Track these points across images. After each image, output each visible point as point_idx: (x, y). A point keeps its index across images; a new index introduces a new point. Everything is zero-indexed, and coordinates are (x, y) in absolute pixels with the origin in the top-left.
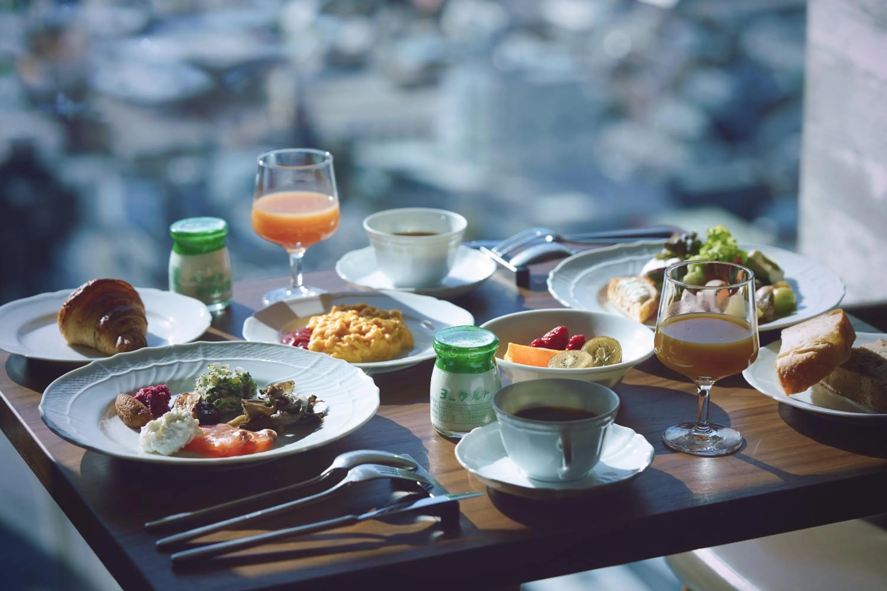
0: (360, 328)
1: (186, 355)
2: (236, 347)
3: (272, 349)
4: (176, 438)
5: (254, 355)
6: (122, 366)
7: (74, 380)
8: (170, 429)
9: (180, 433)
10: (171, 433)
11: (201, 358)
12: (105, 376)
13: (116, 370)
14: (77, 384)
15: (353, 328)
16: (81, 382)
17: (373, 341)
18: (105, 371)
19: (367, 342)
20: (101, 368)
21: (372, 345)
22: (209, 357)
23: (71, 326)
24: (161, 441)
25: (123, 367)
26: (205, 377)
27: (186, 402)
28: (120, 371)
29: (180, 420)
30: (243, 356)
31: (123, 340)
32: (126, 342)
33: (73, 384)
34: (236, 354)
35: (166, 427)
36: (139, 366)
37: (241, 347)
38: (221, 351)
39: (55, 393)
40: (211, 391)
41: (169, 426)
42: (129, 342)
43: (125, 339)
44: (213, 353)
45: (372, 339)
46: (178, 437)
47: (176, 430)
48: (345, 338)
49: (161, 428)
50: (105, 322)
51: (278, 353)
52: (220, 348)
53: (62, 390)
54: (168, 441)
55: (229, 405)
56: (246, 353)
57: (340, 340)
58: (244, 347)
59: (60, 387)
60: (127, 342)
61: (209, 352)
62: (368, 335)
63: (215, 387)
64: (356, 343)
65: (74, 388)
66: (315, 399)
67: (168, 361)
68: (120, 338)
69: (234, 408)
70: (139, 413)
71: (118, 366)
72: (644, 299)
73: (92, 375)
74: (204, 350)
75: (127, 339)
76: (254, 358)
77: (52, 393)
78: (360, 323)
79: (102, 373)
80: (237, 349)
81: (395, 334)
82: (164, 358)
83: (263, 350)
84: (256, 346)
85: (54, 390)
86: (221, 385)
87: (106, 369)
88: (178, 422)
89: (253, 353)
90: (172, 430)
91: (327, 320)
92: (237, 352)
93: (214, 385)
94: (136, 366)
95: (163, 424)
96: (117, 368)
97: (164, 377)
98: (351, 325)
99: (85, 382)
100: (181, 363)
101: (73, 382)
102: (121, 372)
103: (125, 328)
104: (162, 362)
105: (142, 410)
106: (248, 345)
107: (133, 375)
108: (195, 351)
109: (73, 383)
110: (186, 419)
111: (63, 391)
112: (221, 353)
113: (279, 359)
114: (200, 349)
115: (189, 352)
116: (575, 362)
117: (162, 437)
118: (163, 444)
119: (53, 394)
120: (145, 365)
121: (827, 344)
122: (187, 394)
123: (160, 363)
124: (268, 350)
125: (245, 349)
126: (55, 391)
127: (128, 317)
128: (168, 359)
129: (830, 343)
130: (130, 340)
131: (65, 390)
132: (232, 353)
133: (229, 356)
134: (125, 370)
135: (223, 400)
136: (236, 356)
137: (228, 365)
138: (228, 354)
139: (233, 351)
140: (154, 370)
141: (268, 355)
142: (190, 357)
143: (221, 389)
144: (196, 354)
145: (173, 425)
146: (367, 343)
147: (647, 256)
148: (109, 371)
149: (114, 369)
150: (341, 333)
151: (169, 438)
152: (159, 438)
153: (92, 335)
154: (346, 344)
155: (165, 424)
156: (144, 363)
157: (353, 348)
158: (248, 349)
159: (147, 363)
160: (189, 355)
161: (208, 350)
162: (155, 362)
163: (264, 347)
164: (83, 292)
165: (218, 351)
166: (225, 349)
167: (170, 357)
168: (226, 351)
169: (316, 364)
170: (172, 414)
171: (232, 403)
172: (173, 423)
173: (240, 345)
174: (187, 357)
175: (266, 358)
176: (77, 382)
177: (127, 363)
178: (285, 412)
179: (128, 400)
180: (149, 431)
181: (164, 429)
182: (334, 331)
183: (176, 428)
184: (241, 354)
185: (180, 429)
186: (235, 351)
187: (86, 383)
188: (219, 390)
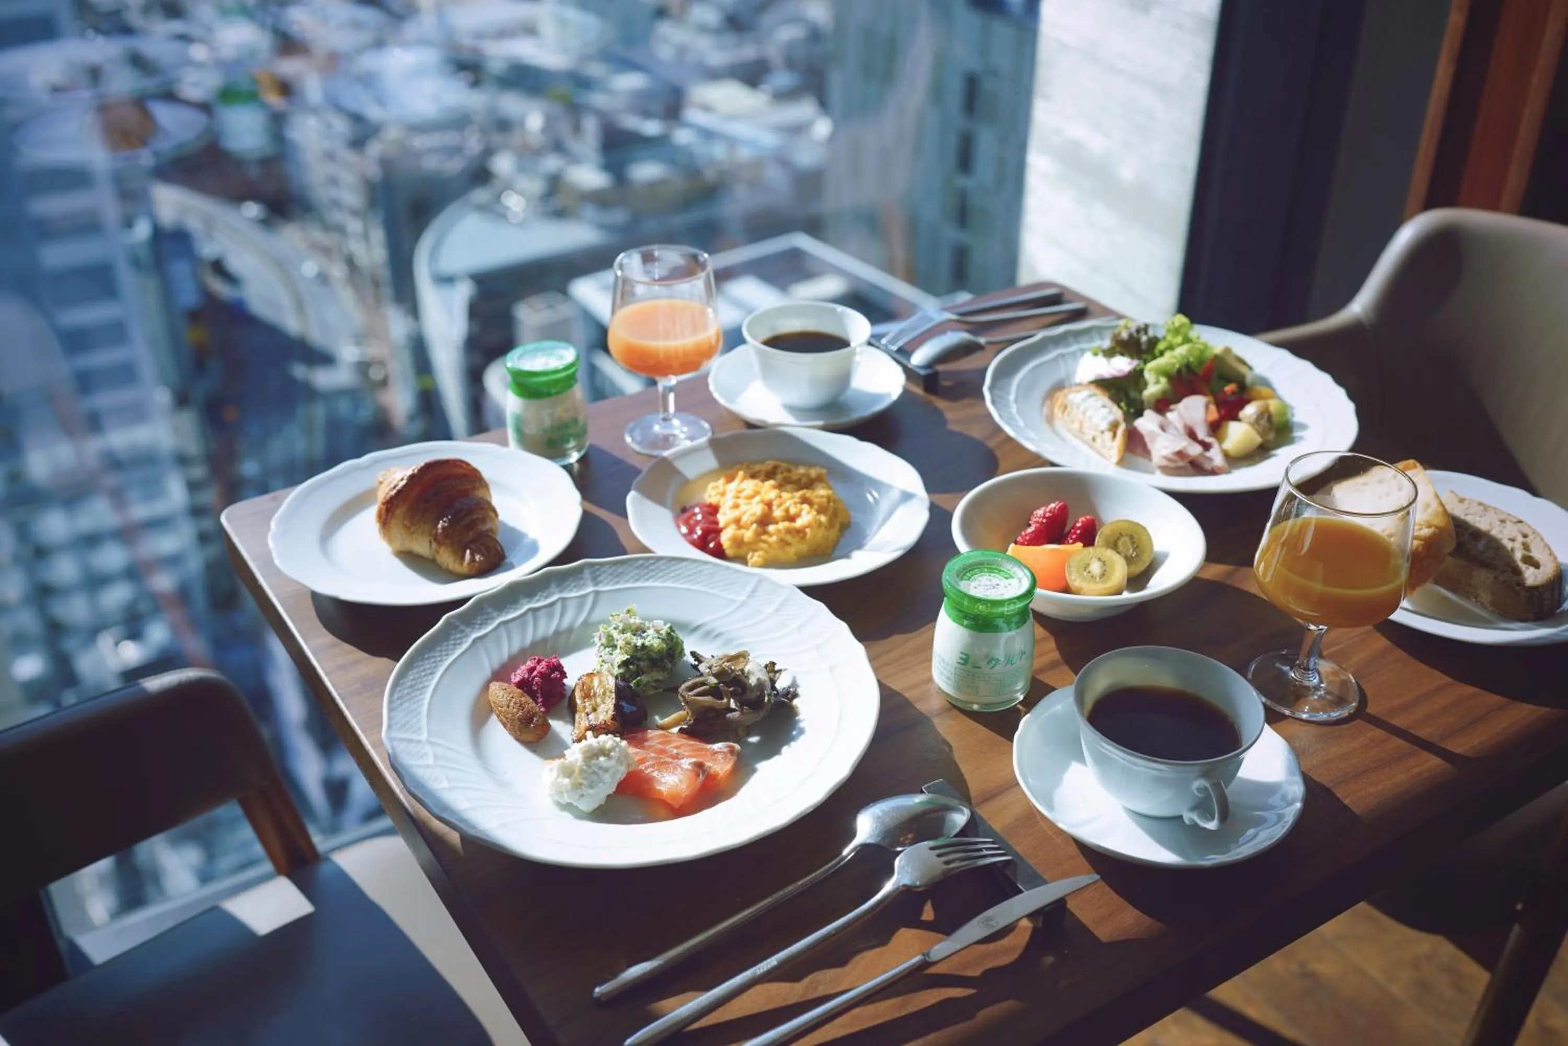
0: (787, 510)
1: (569, 585)
2: (636, 565)
3: (686, 566)
4: (601, 785)
5: (662, 577)
6: (485, 617)
7: (422, 660)
8: (590, 771)
9: (607, 777)
10: (594, 778)
11: (590, 589)
12: (464, 640)
13: (477, 626)
14: (428, 666)
15: (778, 513)
16: (432, 660)
17: (808, 530)
18: (462, 631)
19: (800, 532)
20: (456, 627)
21: (808, 536)
22: (602, 585)
23: (396, 528)
24: (579, 790)
25: (487, 619)
26: (608, 632)
27: (594, 691)
28: (484, 627)
29: (605, 755)
30: (647, 580)
31: (472, 555)
32: (477, 557)
33: (422, 669)
34: (636, 578)
35: (585, 767)
36: (508, 613)
37: (642, 565)
38: (615, 574)
39: (401, 694)
40: (625, 664)
41: (589, 766)
42: (482, 558)
43: (475, 554)
44: (606, 578)
45: (808, 527)
46: (604, 783)
47: (600, 772)
48: (771, 528)
49: (577, 771)
50: (443, 528)
51: (696, 573)
52: (614, 568)
53: (409, 684)
54: (591, 791)
55: (654, 684)
56: (651, 574)
57: (765, 532)
58: (646, 564)
59: (405, 680)
60: (479, 559)
61: (600, 575)
62: (799, 523)
63: (629, 657)
64: (789, 538)
65: (425, 676)
66: (774, 667)
67: (547, 597)
68: (468, 552)
69: (660, 688)
70: (532, 725)
71: (479, 618)
72: (1114, 427)
73: (445, 643)
74: (592, 573)
75: (478, 554)
76: (663, 582)
77: (396, 696)
78: (785, 502)
79: (459, 636)
80: (637, 568)
81: (830, 512)
82: (540, 593)
83: (673, 568)
84: (662, 562)
85: (398, 689)
86: (638, 654)
87: (462, 627)
88: (602, 759)
89: (661, 574)
90: (594, 773)
91: (738, 497)
92: (638, 574)
93: (627, 653)
94: (504, 614)
95: (579, 764)
96: (479, 622)
97: (546, 627)
98: (774, 507)
99: (439, 659)
100: (564, 600)
101: (420, 663)
102: (485, 629)
103: (471, 535)
104: (538, 601)
105: (535, 719)
106: (651, 561)
107: (502, 630)
108: (580, 576)
109: (422, 665)
110: (612, 754)
111: (411, 687)
112: (617, 576)
113: (698, 583)
114: (587, 573)
115: (571, 579)
116: (1105, 571)
117: (580, 784)
118: (582, 796)
119: (398, 699)
120: (515, 609)
121: (1433, 528)
122: (592, 676)
123: (535, 603)
124: (680, 569)
125: (647, 567)
126: (400, 691)
127: (475, 517)
128: (545, 594)
129: (1436, 527)
130: (483, 555)
131: (414, 682)
132: (631, 575)
133: (627, 581)
134: (490, 624)
135: (644, 678)
136: (637, 580)
137: (634, 604)
138: (626, 578)
139: (631, 572)
140: (530, 617)
141: (682, 575)
142: (575, 586)
143: (639, 659)
144: (582, 582)
145: (594, 765)
146: (801, 535)
147: (1074, 348)
148: (468, 630)
149: (475, 624)
150: (764, 521)
151: (591, 787)
152: (577, 786)
153: (428, 544)
154: (774, 538)
155: (583, 763)
156: (514, 606)
157: (784, 543)
158: (652, 568)
159: (519, 606)
160: (573, 584)
161: (598, 573)
162: (529, 602)
163: (673, 562)
164: (407, 484)
165: (611, 574)
166: (620, 570)
167: (547, 591)
168: (622, 573)
169: (754, 591)
170: (590, 746)
171: (656, 681)
172: (594, 762)
173: (640, 562)
174: (570, 588)
175: (681, 581)
176: (427, 662)
177: (490, 610)
178: (745, 707)
179: (511, 700)
180: (558, 777)
181: (582, 771)
182: (754, 518)
183: (600, 768)
184: (644, 576)
185: (606, 770)
186: (636, 571)
187: (440, 661)
188: (636, 662)
